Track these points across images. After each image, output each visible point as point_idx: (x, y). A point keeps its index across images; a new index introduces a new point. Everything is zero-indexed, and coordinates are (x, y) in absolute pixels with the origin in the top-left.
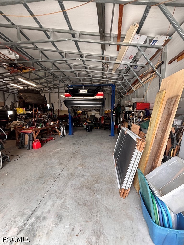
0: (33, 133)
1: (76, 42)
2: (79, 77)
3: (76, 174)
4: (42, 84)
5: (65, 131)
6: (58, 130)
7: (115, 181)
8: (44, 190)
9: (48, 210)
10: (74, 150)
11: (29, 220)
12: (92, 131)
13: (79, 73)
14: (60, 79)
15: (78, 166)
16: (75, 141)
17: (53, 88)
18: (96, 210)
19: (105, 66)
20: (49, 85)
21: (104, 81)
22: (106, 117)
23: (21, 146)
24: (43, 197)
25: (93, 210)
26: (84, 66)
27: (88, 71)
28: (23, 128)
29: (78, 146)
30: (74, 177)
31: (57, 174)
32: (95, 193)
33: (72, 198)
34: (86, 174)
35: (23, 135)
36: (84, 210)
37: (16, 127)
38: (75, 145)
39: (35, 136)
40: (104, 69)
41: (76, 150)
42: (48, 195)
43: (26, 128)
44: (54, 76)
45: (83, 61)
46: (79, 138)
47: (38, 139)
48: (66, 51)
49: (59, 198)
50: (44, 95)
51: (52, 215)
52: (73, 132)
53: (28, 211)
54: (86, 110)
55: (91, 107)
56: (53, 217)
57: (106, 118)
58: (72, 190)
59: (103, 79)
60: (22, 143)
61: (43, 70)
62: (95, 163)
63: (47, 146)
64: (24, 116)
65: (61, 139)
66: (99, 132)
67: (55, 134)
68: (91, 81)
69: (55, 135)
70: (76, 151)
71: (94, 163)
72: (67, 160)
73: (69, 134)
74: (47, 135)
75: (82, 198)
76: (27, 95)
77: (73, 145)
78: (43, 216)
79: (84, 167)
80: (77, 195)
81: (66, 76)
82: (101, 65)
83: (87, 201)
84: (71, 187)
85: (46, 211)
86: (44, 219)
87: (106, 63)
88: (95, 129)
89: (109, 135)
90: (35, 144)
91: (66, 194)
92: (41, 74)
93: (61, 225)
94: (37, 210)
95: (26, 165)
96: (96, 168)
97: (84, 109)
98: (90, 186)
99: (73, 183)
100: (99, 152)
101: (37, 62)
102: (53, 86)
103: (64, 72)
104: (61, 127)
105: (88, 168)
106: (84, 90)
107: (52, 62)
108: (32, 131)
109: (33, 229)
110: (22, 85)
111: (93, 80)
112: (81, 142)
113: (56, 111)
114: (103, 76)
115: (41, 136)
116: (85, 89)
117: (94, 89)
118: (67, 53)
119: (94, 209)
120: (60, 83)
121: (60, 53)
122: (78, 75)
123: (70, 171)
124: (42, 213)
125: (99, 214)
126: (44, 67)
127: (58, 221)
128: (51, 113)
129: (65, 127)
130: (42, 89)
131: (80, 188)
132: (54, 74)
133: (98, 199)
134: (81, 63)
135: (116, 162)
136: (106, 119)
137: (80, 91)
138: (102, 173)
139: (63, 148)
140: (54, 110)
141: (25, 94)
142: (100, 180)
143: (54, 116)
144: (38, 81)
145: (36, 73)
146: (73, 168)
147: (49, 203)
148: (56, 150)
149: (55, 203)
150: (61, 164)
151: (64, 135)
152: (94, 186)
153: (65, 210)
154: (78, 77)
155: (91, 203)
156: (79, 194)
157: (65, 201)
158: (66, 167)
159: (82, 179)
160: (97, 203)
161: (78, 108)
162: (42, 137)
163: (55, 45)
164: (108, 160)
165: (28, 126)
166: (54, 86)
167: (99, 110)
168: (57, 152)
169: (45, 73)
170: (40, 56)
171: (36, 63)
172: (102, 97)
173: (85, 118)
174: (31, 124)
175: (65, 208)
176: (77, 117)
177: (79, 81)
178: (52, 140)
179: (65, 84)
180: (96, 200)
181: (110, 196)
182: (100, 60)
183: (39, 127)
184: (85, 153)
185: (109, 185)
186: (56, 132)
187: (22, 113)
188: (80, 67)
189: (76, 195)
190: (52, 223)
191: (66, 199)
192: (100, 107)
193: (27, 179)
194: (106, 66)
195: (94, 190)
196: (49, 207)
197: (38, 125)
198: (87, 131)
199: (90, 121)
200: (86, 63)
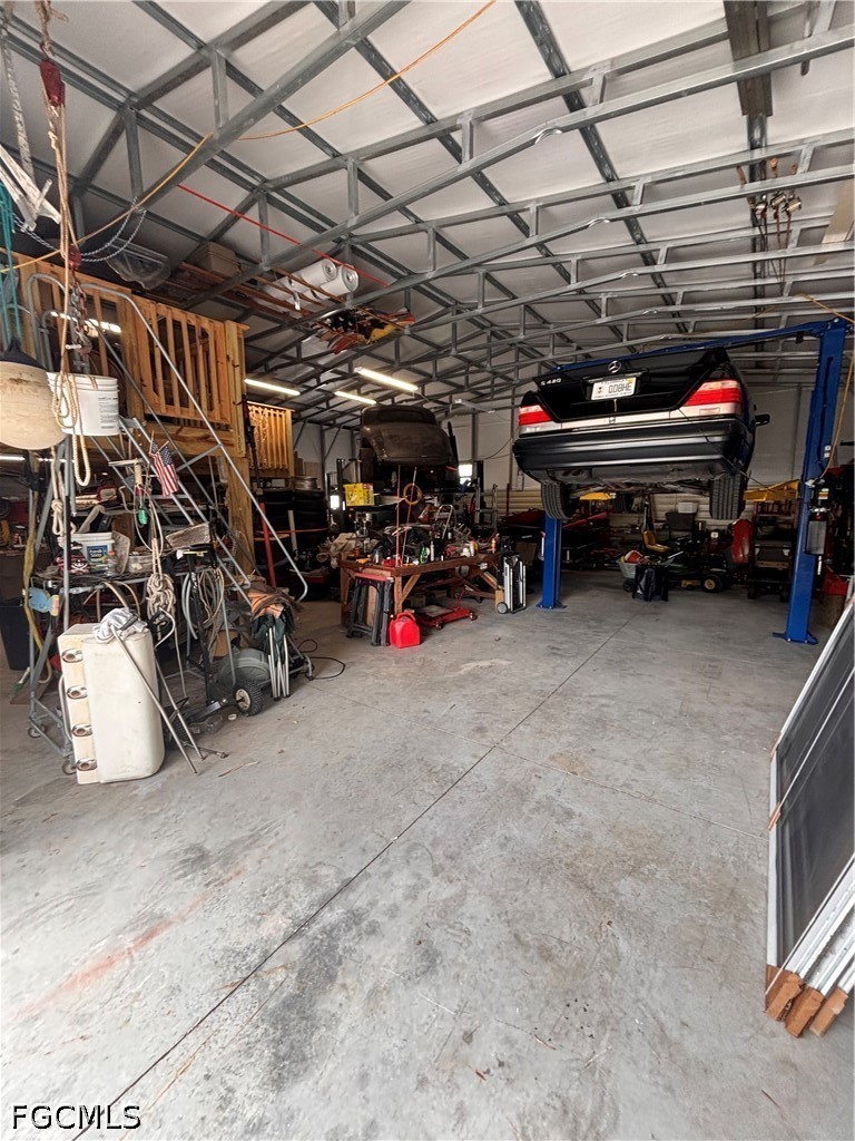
0: (393, 584)
1: (588, 132)
2: (610, 318)
3: (537, 796)
4: (444, 377)
5: (522, 586)
6: (492, 580)
7: (750, 905)
8: (393, 818)
9: (391, 902)
10: (552, 682)
11: (326, 909)
12: (665, 598)
13: (609, 296)
14: (520, 343)
15: (552, 758)
16: (563, 639)
17: (488, 390)
18: (598, 1008)
19: (770, 214)
20: (472, 379)
21: (761, 312)
22: (773, 522)
23: (354, 627)
24: (385, 844)
25: (581, 1002)
26: (634, 249)
27: (660, 273)
28: (362, 561)
29: (572, 664)
30: (524, 807)
31: (455, 769)
32: (609, 923)
33: (496, 899)
34: (584, 813)
35: (361, 586)
36: (539, 978)
37: (343, 558)
38: (562, 656)
39: (400, 597)
40: (762, 236)
41: (558, 684)
42: (405, 846)
43: (373, 561)
44: (493, 333)
45: (631, 223)
46: (589, 627)
47: (412, 608)
48: (538, 200)
49: (440, 875)
50: (449, 424)
51: (402, 929)
52: (565, 595)
53: (327, 876)
54: (629, 485)
55: (657, 469)
56: (403, 939)
57: (767, 530)
58: (500, 860)
59: (759, 302)
60: (356, 620)
61: (448, 317)
62: (644, 770)
63: (442, 641)
64: (367, 515)
65: (502, 619)
66: (713, 607)
67: (482, 594)
68: (682, 328)
69: (482, 599)
70: (561, 689)
71: (640, 767)
72: (507, 721)
73: (539, 600)
74: (449, 596)
75: (537, 915)
76: (386, 430)
77: (549, 655)
78: (371, 919)
79: (582, 773)
80: (520, 893)
81: (545, 322)
82: (747, 216)
83: (560, 941)
84: (502, 846)
85: (383, 903)
86: (373, 930)
87: (777, 196)
88: (690, 588)
89: (776, 635)
90: (398, 626)
91: (472, 871)
92: (441, 334)
93: (427, 989)
94: (357, 885)
95: (356, 704)
96: (649, 799)
97: (612, 480)
98: (590, 875)
99: (516, 832)
100: (682, 719)
101: (422, 286)
102: (489, 383)
103: (536, 307)
104: (506, 566)
105: (602, 782)
106: (620, 378)
107: (482, 271)
108: (389, 574)
109: (332, 948)
110: (373, 391)
111: (692, 320)
112: (592, 648)
113: (492, 495)
114: (759, 282)
115: (424, 599)
116: (621, 374)
117: (682, 369)
118: (545, 206)
119: (590, 1001)
120: (517, 360)
121: (515, 217)
122: (603, 309)
123: (514, 774)
124: (372, 904)
125: (608, 1035)
126: (451, 299)
127: (418, 965)
128: (473, 503)
129: (523, 570)
130: (446, 399)
131: (541, 867)
132: (492, 325)
133: (623, 962)
134: (621, 239)
135: (779, 799)
136: (764, 538)
137: (596, 386)
138: (678, 832)
139: (505, 663)
140: (482, 491)
141: (381, 427)
142: (653, 866)
143: (482, 515)
144: (427, 367)
145: (421, 334)
146: (527, 765)
147: (402, 879)
148: (473, 665)
149: (423, 887)
150: (481, 730)
151: (517, 605)
152: (616, 884)
153: (454, 935)
154: (604, 319)
155: (581, 965)
156: (528, 891)
157: (461, 898)
158: (496, 751)
159: (560, 829)
160: (613, 978)
161: (584, 475)
162: (429, 603)
163: (491, 185)
164: (733, 774)
165: (377, 556)
166: (493, 382)
167: (710, 483)
168: (475, 677)
169: (454, 326)
170: (431, 257)
171: (417, 287)
172: (724, 408)
173: (633, 526)
174: (387, 548)
175: (458, 926)
176: (591, 520)
177: (613, 336)
178: (464, 618)
179: (543, 363)
180: (607, 960)
181: (696, 977)
182: (734, 190)
183: (416, 563)
184: (603, 705)
185: (703, 915)
186: (486, 587)
187: (361, 503)
188: (615, 260)
189: (511, 892)
190: (395, 961)
191: (469, 891)
192: (709, 467)
193: (349, 758)
194: (776, 216)
195: (608, 904)
196: (399, 894)
197: (414, 554)
198: (635, 595)
199: (663, 543)
200: (649, 228)
